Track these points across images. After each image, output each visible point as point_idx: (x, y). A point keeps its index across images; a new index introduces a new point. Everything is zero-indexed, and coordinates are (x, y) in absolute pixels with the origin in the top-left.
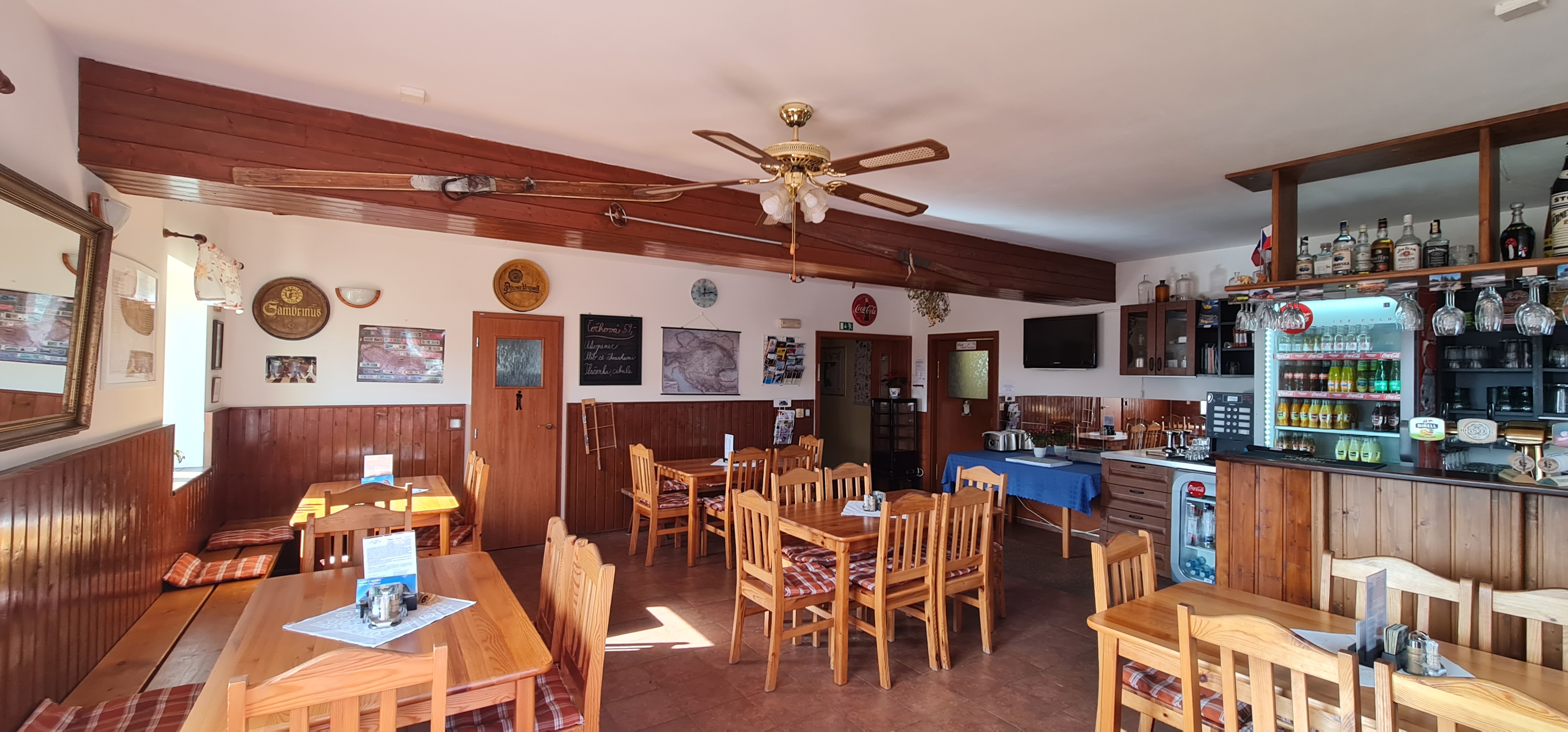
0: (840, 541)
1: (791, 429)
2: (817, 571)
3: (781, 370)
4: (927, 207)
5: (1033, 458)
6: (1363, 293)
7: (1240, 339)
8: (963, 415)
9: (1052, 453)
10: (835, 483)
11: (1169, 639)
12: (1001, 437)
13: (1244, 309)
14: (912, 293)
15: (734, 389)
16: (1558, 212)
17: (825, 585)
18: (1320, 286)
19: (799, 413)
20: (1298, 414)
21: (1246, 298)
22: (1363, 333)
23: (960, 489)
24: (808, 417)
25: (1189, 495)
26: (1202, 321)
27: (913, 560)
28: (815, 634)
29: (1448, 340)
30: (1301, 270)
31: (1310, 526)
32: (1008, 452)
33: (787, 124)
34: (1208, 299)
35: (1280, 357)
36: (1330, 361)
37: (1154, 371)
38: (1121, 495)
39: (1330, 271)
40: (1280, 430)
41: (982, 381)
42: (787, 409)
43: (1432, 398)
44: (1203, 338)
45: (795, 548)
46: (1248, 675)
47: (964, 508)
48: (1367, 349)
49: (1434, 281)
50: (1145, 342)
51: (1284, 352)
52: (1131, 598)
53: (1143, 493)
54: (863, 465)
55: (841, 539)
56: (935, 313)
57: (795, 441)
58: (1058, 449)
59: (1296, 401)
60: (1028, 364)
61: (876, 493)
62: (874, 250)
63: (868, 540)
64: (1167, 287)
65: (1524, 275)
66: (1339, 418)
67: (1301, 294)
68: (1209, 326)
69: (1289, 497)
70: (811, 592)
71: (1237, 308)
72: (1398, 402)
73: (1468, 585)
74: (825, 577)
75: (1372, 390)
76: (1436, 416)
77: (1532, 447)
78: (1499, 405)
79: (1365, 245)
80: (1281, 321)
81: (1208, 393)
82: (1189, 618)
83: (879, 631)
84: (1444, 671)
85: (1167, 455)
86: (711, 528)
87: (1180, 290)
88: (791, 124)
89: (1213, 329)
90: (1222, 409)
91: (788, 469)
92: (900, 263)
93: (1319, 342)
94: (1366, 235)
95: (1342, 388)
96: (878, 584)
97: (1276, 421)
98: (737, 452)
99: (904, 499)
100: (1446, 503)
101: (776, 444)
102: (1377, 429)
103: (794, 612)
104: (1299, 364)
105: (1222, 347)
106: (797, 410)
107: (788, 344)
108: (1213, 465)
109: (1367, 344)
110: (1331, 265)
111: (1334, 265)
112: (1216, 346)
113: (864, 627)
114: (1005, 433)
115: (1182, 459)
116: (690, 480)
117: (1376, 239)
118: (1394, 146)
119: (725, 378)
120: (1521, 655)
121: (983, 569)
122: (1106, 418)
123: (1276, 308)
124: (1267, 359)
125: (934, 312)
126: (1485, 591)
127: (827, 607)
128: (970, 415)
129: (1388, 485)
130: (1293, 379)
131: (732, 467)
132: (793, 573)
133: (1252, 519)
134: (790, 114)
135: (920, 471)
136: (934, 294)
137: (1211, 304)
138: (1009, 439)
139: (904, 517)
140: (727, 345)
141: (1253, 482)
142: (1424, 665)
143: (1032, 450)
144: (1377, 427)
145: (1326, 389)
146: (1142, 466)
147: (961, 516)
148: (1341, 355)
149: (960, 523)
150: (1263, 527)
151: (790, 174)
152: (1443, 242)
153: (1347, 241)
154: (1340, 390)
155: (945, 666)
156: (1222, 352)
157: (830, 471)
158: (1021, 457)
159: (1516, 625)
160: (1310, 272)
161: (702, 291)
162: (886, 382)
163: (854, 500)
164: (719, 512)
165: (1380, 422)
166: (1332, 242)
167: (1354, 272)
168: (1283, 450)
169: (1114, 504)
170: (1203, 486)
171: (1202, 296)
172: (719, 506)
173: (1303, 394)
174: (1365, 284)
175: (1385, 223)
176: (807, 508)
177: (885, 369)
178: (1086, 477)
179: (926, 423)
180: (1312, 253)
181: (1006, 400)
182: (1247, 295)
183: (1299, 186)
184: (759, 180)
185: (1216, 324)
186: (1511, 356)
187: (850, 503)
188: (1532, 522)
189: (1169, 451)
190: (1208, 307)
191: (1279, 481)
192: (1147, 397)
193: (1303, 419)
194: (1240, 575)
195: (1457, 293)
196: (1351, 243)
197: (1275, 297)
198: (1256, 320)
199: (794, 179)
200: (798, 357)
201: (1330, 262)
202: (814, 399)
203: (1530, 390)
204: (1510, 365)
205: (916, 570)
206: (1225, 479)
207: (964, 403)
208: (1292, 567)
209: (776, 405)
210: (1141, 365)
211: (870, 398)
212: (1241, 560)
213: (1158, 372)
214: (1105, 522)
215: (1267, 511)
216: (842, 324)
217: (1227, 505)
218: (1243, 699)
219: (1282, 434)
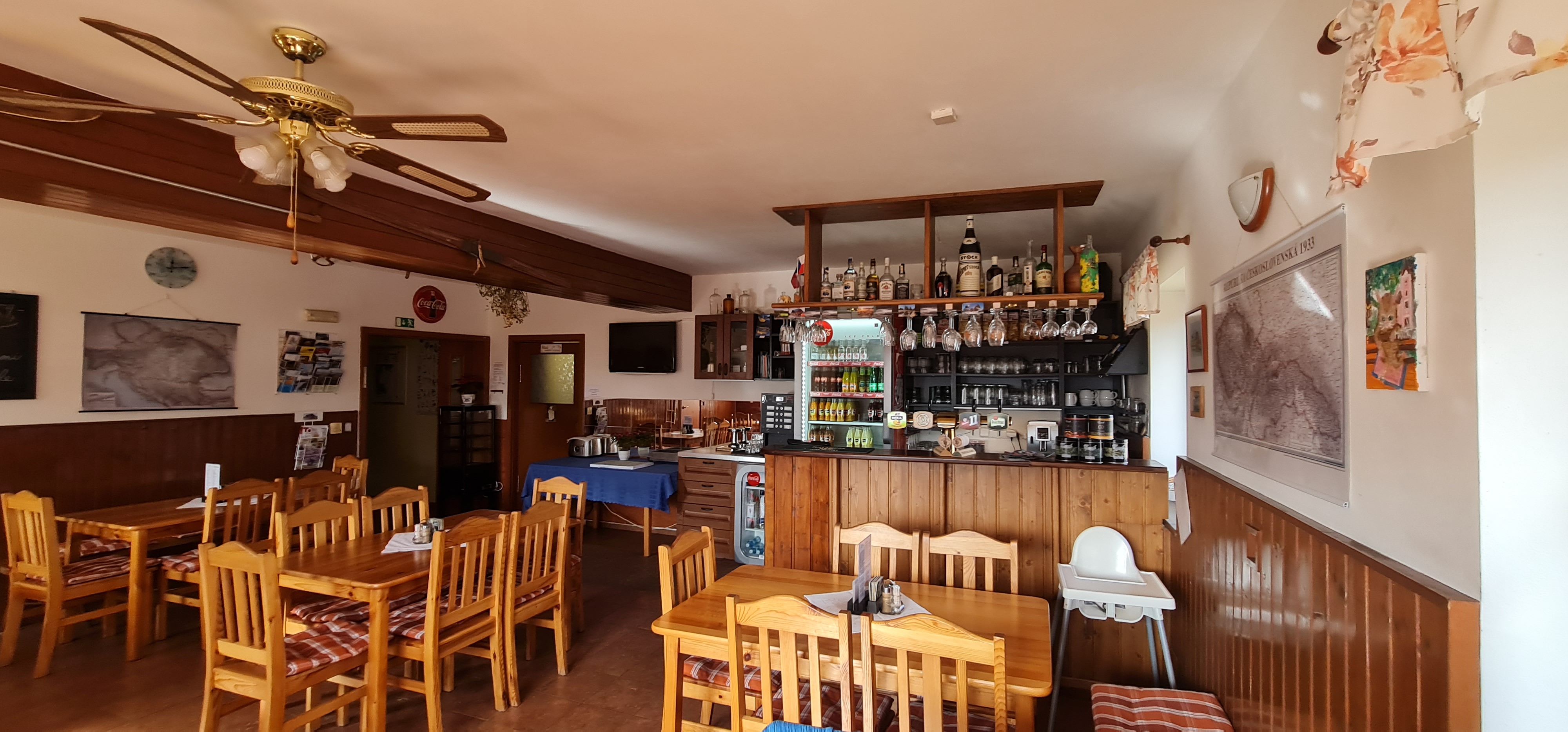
0: (375, 589)
1: (322, 449)
2: (343, 630)
3: (306, 375)
4: (489, 194)
5: (617, 462)
6: (861, 315)
7: (785, 349)
8: (547, 421)
9: (636, 455)
10: (376, 515)
11: (719, 628)
12: (586, 442)
13: (785, 324)
14: (484, 290)
15: (228, 401)
16: (962, 266)
17: (353, 646)
18: (835, 308)
19: (335, 428)
20: (823, 411)
21: (787, 315)
22: (863, 346)
23: (536, 502)
24: (348, 432)
25: (748, 484)
26: (758, 332)
27: (475, 591)
28: (341, 711)
29: (909, 353)
30: (824, 294)
31: (828, 503)
32: (593, 457)
33: (285, 54)
34: (763, 314)
35: (812, 364)
36: (843, 367)
37: (721, 376)
38: (694, 490)
39: (842, 296)
40: (812, 424)
41: (567, 386)
42: (316, 423)
43: (901, 395)
44: (759, 347)
45: (313, 605)
46: (779, 646)
47: (537, 525)
48: (865, 358)
49: (901, 309)
50: (715, 350)
51: (814, 360)
52: (694, 592)
53: (712, 486)
54: (417, 489)
55: (376, 586)
56: (512, 313)
57: (328, 465)
58: (642, 451)
59: (822, 400)
60: (613, 368)
61: (432, 521)
62: (431, 235)
63: (417, 580)
64: (732, 301)
65: (946, 308)
66: (849, 412)
67: (823, 314)
68: (763, 337)
69: (815, 481)
70: (331, 660)
71: (780, 323)
72: (882, 399)
73: (916, 535)
74: (355, 635)
75: (868, 390)
76: (902, 410)
77: (950, 429)
78: (935, 400)
79: (863, 278)
80: (811, 335)
81: (763, 394)
82: (735, 607)
83: (429, 687)
84: (903, 606)
85: (732, 450)
86: (175, 599)
87: (742, 304)
88: (292, 56)
89: (767, 338)
90: (772, 408)
91: (312, 501)
92: (467, 254)
93: (837, 352)
94: (864, 271)
95: (851, 389)
96: (429, 631)
97: (809, 416)
98: (227, 486)
99: (463, 526)
100: (907, 474)
101: (298, 470)
102: (870, 420)
103: (309, 690)
104: (824, 370)
105: (773, 355)
106: (332, 425)
107: (318, 341)
108: (764, 457)
109: (865, 355)
110: (842, 292)
111: (845, 292)
112: (769, 354)
113: (411, 686)
114: (590, 438)
115: (744, 453)
116: (133, 535)
117: (869, 274)
118: (879, 204)
119: (209, 386)
120: (943, 583)
121: (558, 587)
122: (687, 418)
123: (808, 325)
124: (804, 366)
125: (510, 312)
126: (926, 538)
127: (356, 672)
128: (555, 421)
129: (875, 464)
130: (820, 381)
131: (214, 508)
132: (304, 641)
133: (790, 502)
134: (289, 41)
135: (499, 485)
136: (511, 292)
137: (765, 317)
138: (595, 444)
139: (463, 545)
140: (215, 341)
141: (791, 472)
142: (892, 605)
143: (617, 453)
144: (871, 419)
145: (841, 391)
146: (711, 462)
147: (533, 534)
148: (850, 363)
149: (533, 541)
150: (797, 507)
151: (289, 122)
152: (906, 281)
153: (852, 274)
154: (849, 390)
155: (514, 703)
156: (773, 359)
157: (370, 500)
158: (605, 462)
159: (942, 558)
160: (829, 296)
161: (168, 265)
162: (457, 388)
163: (404, 531)
164: (189, 574)
165: (873, 415)
166: (843, 273)
167: (856, 299)
168: (812, 442)
169: (690, 499)
170: (758, 475)
171: (758, 310)
172: (190, 565)
173: (826, 394)
174: (862, 309)
175: (875, 262)
176: (333, 551)
177: (456, 373)
178: (664, 476)
179: (505, 432)
180: (831, 281)
181: (594, 404)
182: (787, 312)
183: (824, 226)
184: (235, 120)
185: (768, 335)
186: (941, 365)
187: (396, 537)
188: (950, 483)
189: (734, 446)
190: (763, 320)
191: (808, 469)
192: (717, 399)
193: (827, 414)
194: (782, 551)
195: (914, 319)
196: (854, 276)
197: (806, 315)
198: (794, 334)
199: (297, 130)
200: (333, 358)
201: (842, 289)
202: (358, 410)
203: (950, 388)
204: (940, 371)
205: (479, 604)
206: (771, 470)
207: (548, 409)
208: (817, 537)
209: (298, 419)
210: (712, 371)
211: (436, 407)
212: (782, 539)
213: (725, 376)
214: (681, 517)
215: (800, 494)
216: (399, 320)
217: (773, 492)
218: (775, 668)
219: (813, 427)
